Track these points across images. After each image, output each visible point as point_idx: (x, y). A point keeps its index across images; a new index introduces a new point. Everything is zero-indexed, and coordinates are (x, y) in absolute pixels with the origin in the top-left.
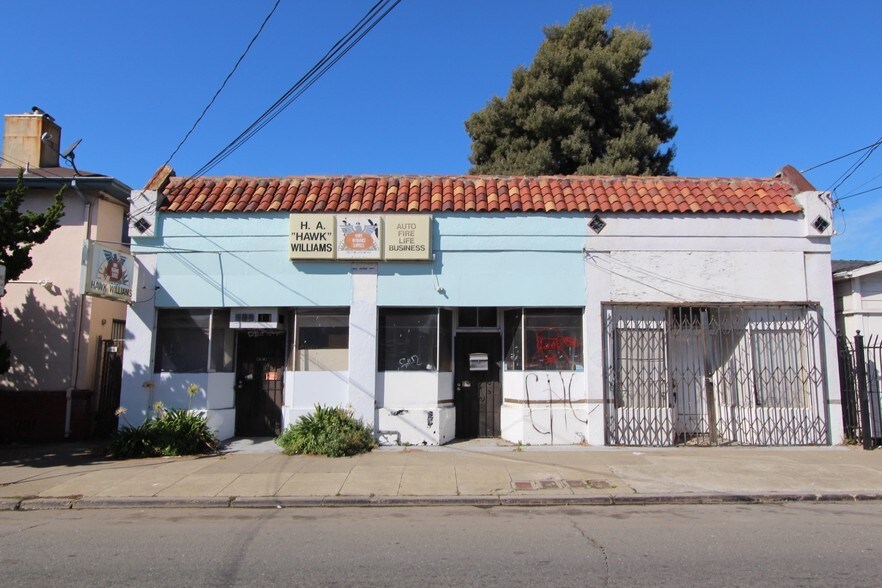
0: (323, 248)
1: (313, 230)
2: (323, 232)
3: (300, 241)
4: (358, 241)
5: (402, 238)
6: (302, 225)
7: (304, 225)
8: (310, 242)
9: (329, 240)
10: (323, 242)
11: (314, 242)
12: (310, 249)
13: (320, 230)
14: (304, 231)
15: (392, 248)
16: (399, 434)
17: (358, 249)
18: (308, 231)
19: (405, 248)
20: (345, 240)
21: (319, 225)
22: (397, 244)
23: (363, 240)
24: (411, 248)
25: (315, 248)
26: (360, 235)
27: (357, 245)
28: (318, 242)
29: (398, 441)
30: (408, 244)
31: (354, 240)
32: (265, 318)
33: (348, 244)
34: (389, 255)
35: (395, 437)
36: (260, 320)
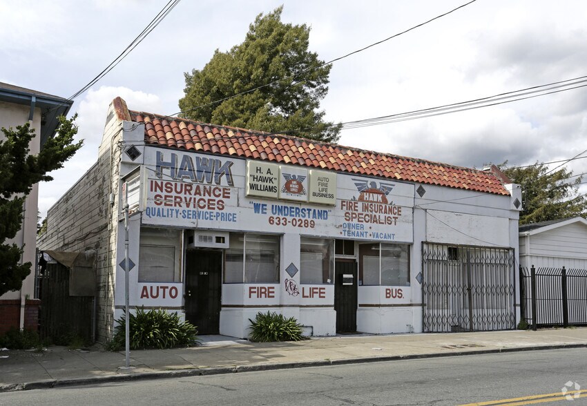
0: (271, 189)
1: (265, 175)
2: (271, 177)
3: (255, 182)
4: (294, 186)
5: (321, 187)
6: (257, 170)
7: (259, 170)
8: (263, 184)
9: (275, 184)
10: (271, 185)
11: (265, 184)
12: (262, 189)
13: (269, 175)
14: (259, 174)
15: (314, 194)
16: (312, 327)
17: (294, 192)
18: (262, 175)
19: (323, 195)
20: (286, 184)
21: (269, 172)
22: (317, 192)
23: (297, 186)
24: (325, 196)
25: (266, 189)
26: (295, 182)
27: (293, 190)
28: (268, 184)
29: (312, 333)
30: (324, 192)
31: (291, 186)
32: (220, 240)
33: (287, 188)
34: (312, 199)
35: (310, 330)
36: (216, 241)
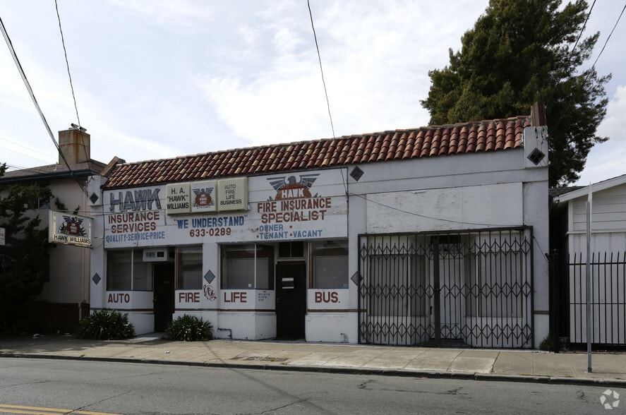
0: (184, 206)
1: (178, 194)
2: (183, 194)
3: (171, 202)
4: (203, 199)
5: (228, 195)
7: (173, 191)
8: (177, 203)
9: (187, 200)
10: (184, 202)
11: (179, 202)
12: (177, 207)
13: (181, 194)
14: (174, 195)
15: (222, 203)
16: (230, 330)
17: (204, 205)
18: (176, 195)
19: (230, 203)
20: (196, 199)
21: (182, 191)
22: (225, 200)
23: (206, 199)
24: (233, 202)
25: (179, 207)
26: (203, 195)
27: (203, 203)
28: (181, 202)
29: (231, 336)
30: (232, 199)
31: (200, 199)
32: (161, 255)
33: (198, 202)
34: (221, 208)
35: (229, 333)
36: (158, 256)
